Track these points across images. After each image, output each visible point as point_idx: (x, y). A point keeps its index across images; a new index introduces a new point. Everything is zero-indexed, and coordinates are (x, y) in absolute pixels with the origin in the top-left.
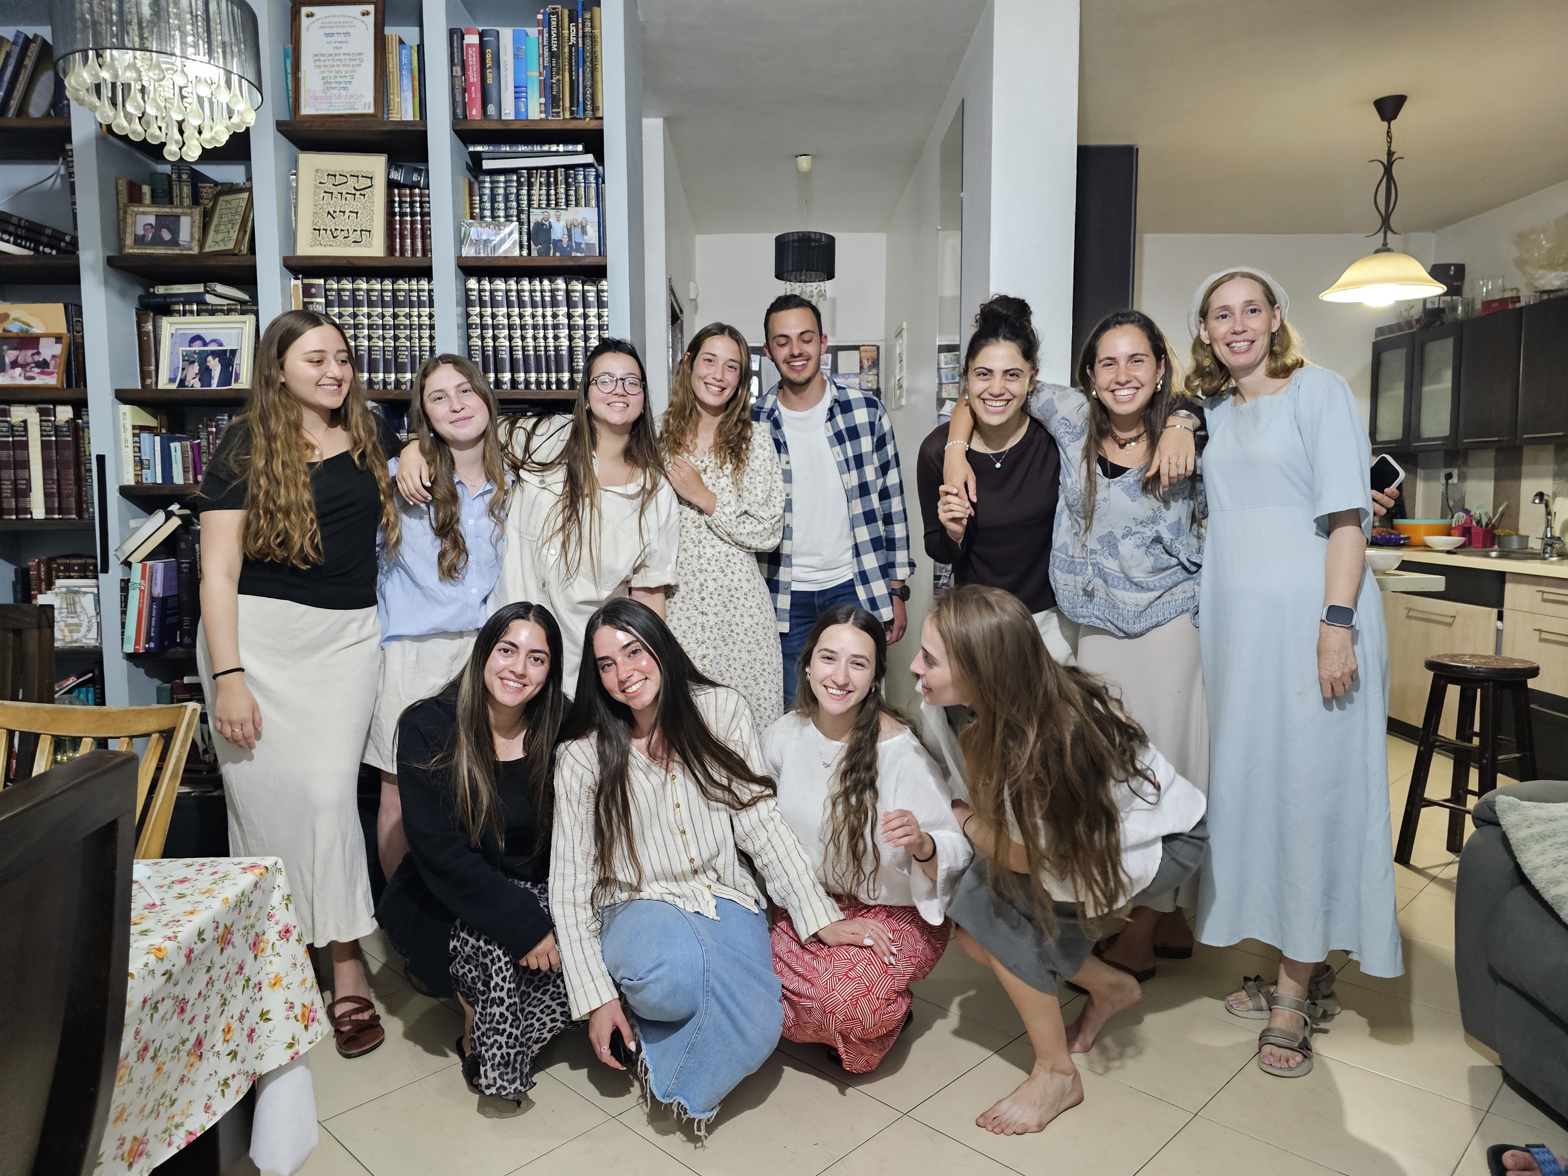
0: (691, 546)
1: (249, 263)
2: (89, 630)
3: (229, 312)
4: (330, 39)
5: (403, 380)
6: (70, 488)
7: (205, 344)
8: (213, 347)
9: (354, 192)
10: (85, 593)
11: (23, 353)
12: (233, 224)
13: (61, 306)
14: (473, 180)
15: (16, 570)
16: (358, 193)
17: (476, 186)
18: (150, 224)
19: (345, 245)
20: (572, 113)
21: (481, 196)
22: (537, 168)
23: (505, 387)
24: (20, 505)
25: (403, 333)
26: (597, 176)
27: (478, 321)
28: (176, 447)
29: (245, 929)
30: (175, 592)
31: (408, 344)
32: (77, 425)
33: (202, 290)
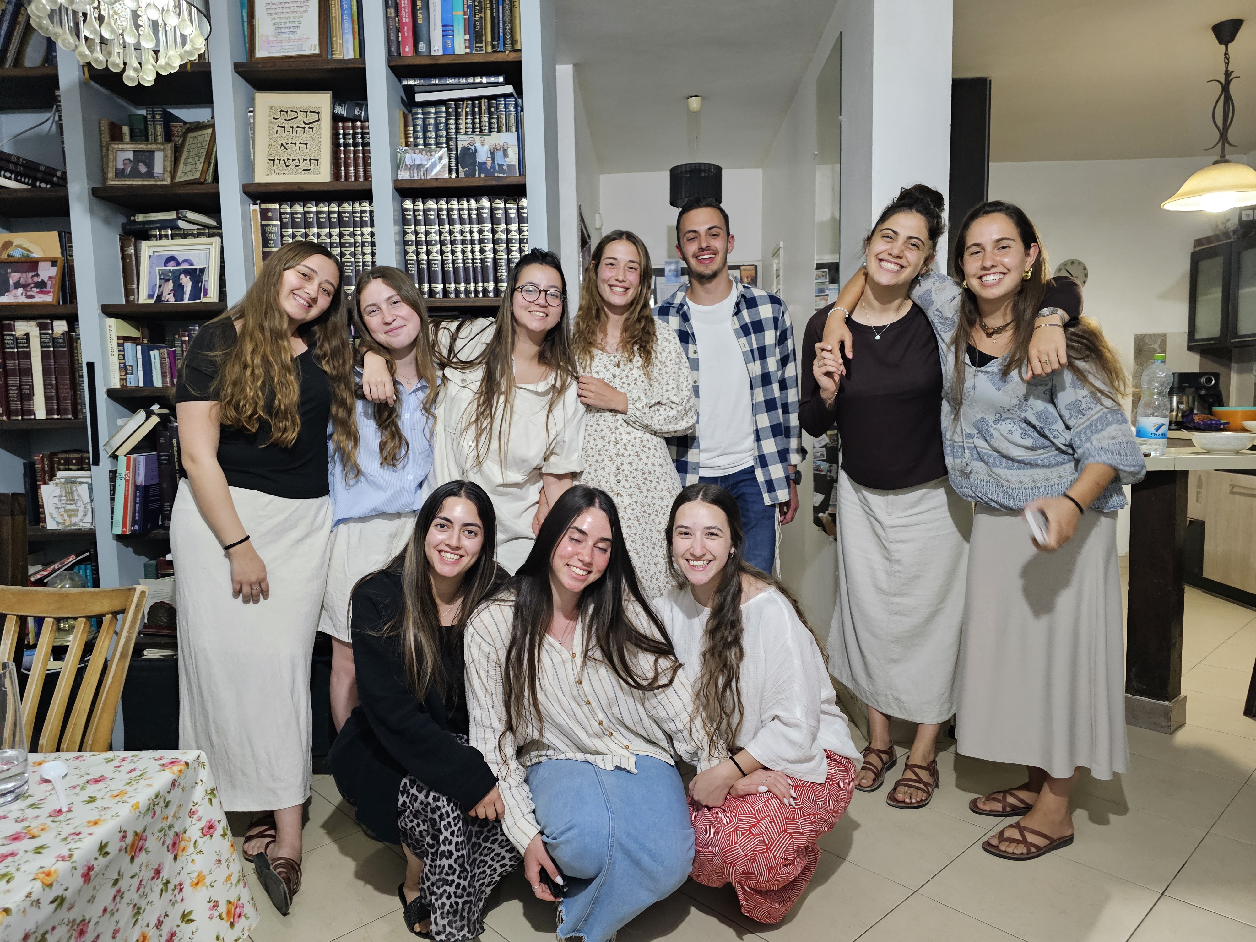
0: (608, 433)
1: (214, 190)
2: (85, 515)
3: (198, 235)
6: (66, 392)
7: (178, 264)
8: (185, 266)
9: (303, 125)
10: (81, 483)
11: (24, 275)
12: (199, 157)
13: (56, 234)
14: (407, 112)
15: (24, 464)
16: (307, 126)
17: (410, 118)
18: (129, 159)
19: (297, 173)
20: (493, 47)
21: (414, 126)
22: (463, 100)
23: (438, 296)
24: (26, 407)
25: (348, 250)
26: (516, 106)
27: (414, 238)
28: (155, 355)
29: (161, 831)
30: (156, 481)
31: (353, 260)
32: (71, 337)
33: (175, 217)
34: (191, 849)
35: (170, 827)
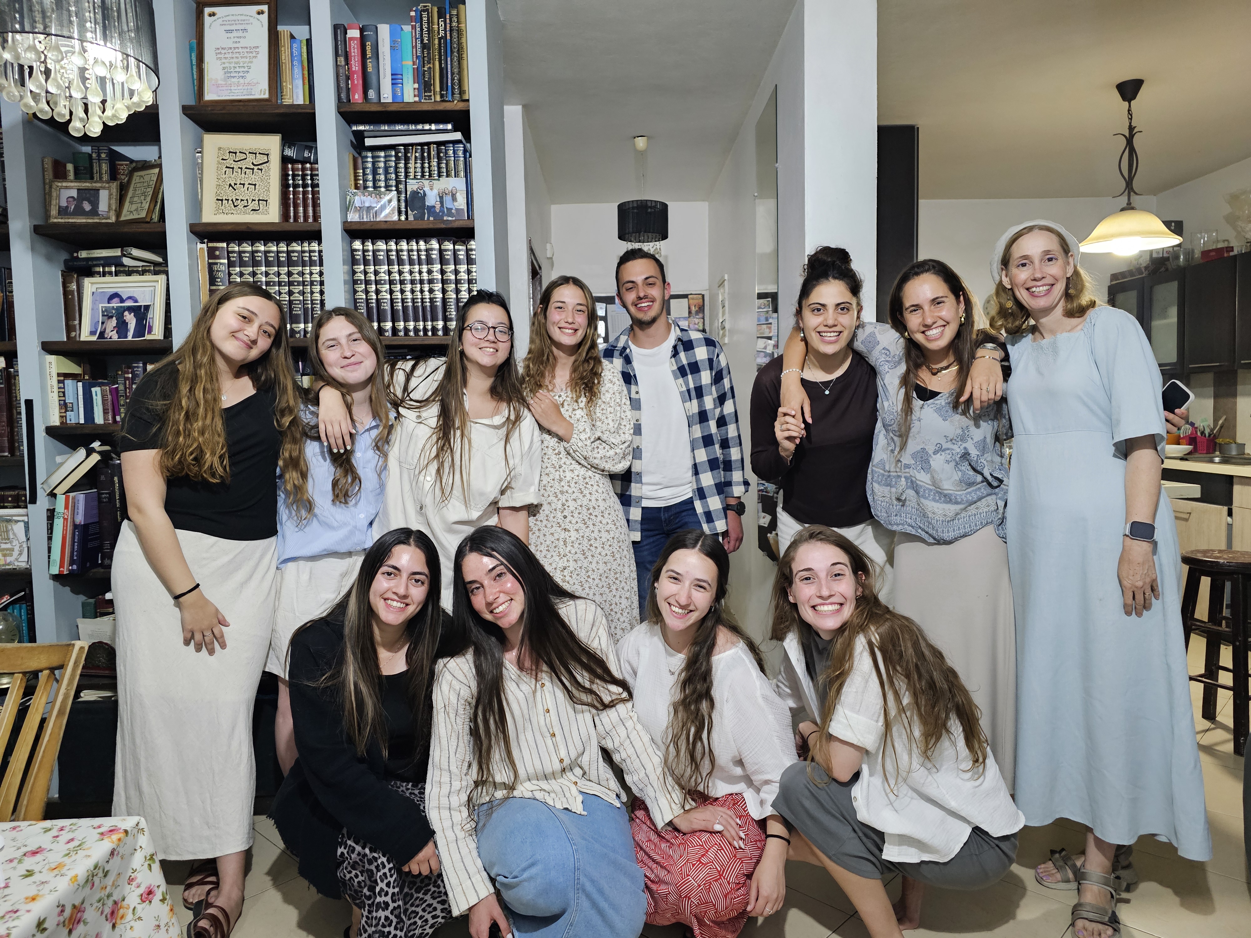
0: (553, 470)
1: (159, 230)
2: (20, 554)
3: (143, 273)
4: (229, 35)
5: (297, 329)
7: (122, 301)
8: (129, 304)
9: (252, 167)
10: (17, 521)
12: (145, 196)
14: (356, 155)
16: (256, 168)
17: (360, 161)
18: (73, 197)
19: (245, 213)
20: (442, 96)
21: (364, 169)
22: (412, 145)
23: (387, 334)
25: (297, 289)
26: (465, 151)
27: (363, 278)
28: (96, 391)
29: (99, 901)
30: (96, 520)
31: (301, 298)
32: (9, 373)
33: (119, 254)
34: (130, 916)
35: (109, 896)
